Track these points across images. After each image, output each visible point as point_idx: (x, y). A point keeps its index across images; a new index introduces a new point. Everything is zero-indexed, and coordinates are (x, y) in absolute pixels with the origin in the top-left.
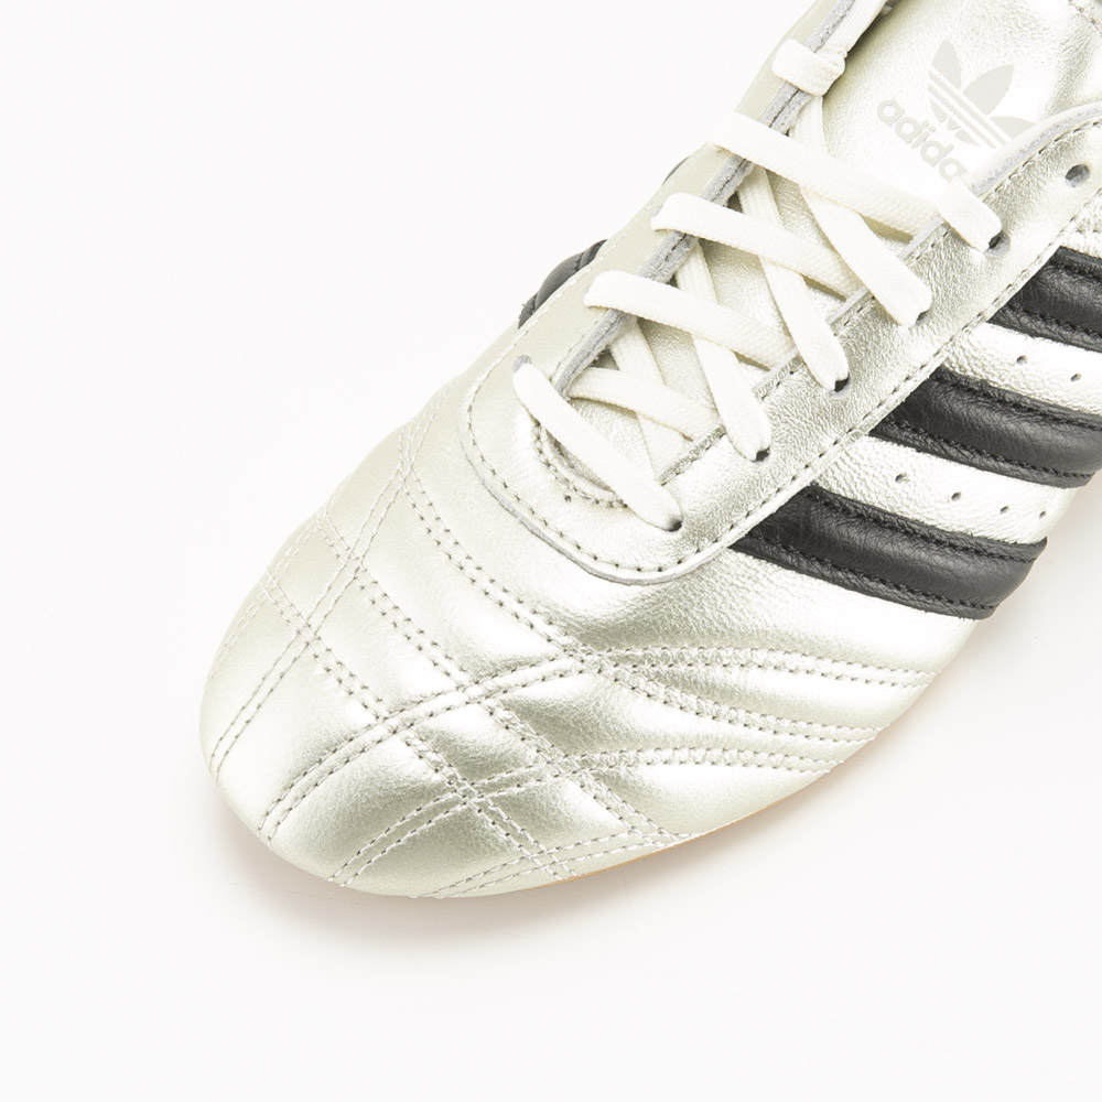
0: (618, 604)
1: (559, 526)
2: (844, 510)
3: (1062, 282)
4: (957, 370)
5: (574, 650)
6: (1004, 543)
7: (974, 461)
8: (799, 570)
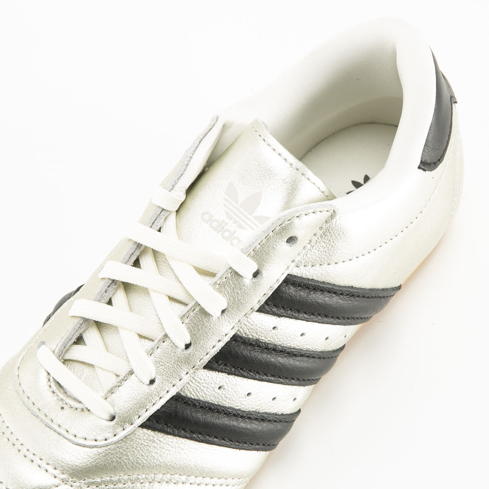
0: (87, 457)
1: (57, 422)
2: (193, 405)
3: (291, 291)
4: (244, 335)
5: (67, 481)
6: (276, 414)
7: (256, 377)
8: (174, 435)
